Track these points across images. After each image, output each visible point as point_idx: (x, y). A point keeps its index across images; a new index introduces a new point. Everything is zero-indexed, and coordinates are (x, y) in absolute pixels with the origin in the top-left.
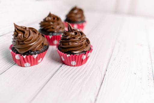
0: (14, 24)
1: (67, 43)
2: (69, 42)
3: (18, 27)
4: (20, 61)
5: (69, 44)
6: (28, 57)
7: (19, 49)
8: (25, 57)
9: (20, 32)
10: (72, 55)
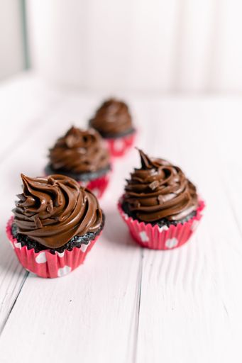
0: (22, 176)
1: (153, 200)
2: (157, 196)
3: (32, 184)
4: (45, 266)
5: (158, 201)
6: (71, 253)
7: (42, 237)
8: (62, 255)
9: (44, 194)
10: (171, 226)
